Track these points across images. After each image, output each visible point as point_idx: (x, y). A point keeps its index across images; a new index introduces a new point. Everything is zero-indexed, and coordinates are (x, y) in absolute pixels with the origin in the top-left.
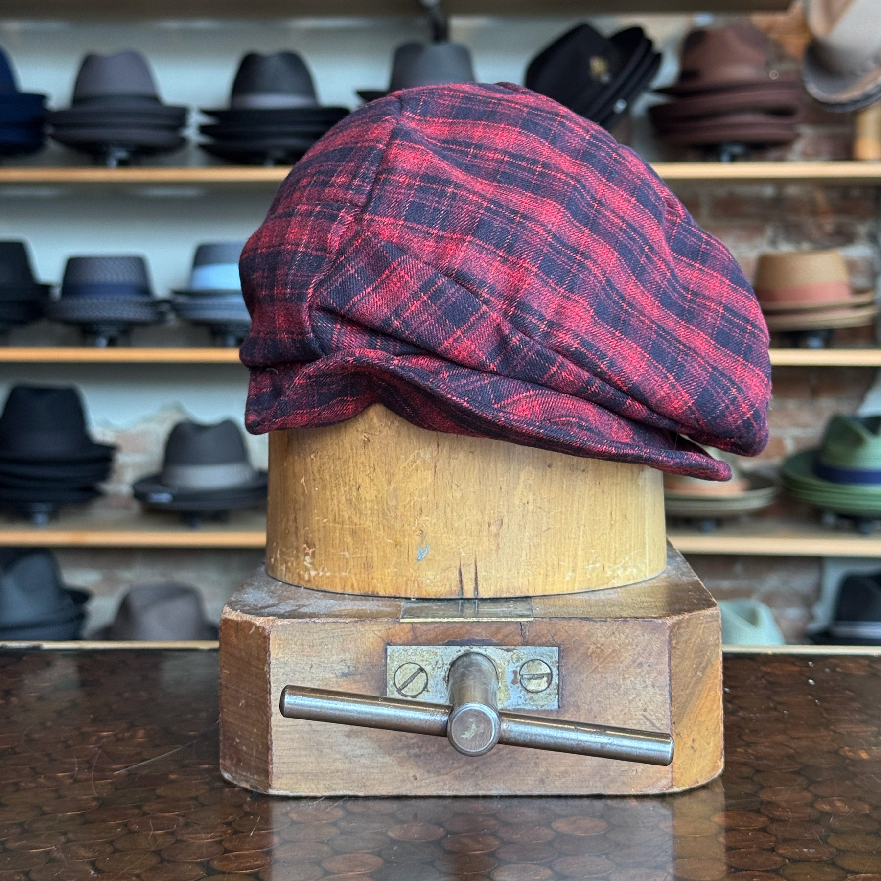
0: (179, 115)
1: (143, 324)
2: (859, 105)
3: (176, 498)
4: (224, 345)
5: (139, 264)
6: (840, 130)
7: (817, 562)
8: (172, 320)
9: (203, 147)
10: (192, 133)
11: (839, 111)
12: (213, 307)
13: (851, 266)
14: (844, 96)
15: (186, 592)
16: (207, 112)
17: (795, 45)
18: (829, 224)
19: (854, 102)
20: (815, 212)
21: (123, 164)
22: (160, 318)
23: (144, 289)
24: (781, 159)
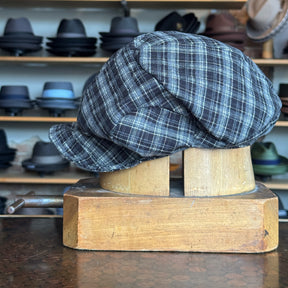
0: (40, 40)
2: (264, 41)
5: (25, 89)
6: (257, 48)
8: (36, 107)
9: (47, 50)
10: (44, 45)
11: (257, 42)
14: (259, 38)
19: (262, 39)
21: (21, 55)
22: (32, 107)
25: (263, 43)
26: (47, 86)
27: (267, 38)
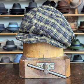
0: (7, 10)
1: (4, 31)
3: (7, 48)
4: (12, 33)
5: (3, 25)
6: (73, 11)
7: (72, 54)
9: (10, 13)
10: (8, 11)
12: (11, 29)
13: (75, 24)
14: (74, 8)
15: (8, 58)
16: (10, 9)
17: (69, 3)
18: (72, 20)
20: (71, 19)
21: (2, 15)
23: (4, 27)
24: (67, 14)
25: (75, 9)
26: (10, 24)
27: (76, 8)
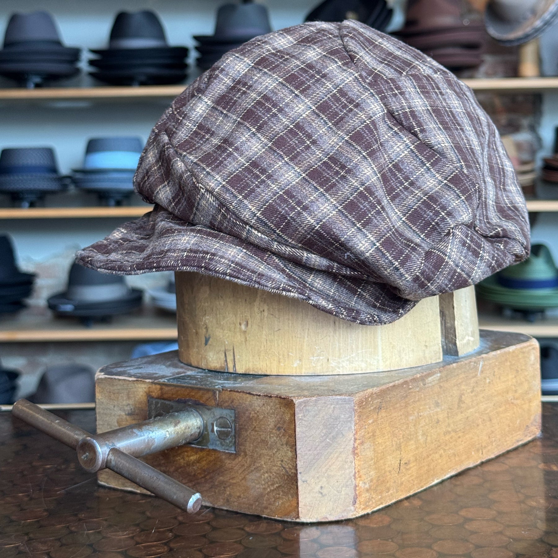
0: (74, 54)
1: (53, 193)
2: (522, 42)
3: (77, 308)
4: (107, 205)
5: (50, 152)
6: (508, 58)
8: (72, 189)
9: (91, 74)
10: (83, 65)
11: (508, 45)
12: (99, 181)
13: (519, 147)
14: (512, 36)
15: (84, 370)
16: (94, 51)
17: (480, 2)
18: (504, 119)
19: (519, 39)
20: (494, 110)
22: (64, 188)
23: (53, 169)
24: (471, 77)
26: (92, 147)
